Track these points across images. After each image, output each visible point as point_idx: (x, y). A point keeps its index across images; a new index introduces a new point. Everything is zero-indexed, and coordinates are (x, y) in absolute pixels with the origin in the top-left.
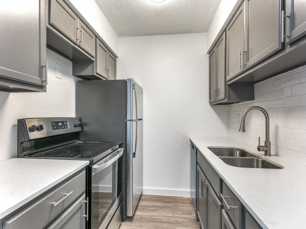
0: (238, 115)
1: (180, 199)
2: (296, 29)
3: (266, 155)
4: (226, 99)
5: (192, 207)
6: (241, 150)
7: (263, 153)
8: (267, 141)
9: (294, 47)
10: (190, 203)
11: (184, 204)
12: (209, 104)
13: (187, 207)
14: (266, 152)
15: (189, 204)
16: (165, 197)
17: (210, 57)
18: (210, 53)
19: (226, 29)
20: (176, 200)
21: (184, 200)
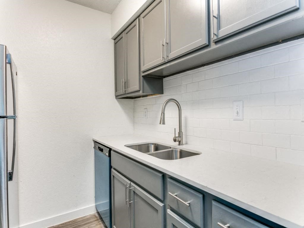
0: (146, 109)
1: (82, 221)
2: (222, 29)
3: (179, 144)
4: (141, 91)
5: (100, 224)
6: (155, 144)
7: (177, 143)
8: (180, 132)
9: (219, 45)
10: (96, 220)
11: (88, 225)
12: (115, 97)
13: (94, 226)
14: (180, 142)
15: (96, 222)
16: (60, 226)
17: (115, 44)
18: (115, 40)
19: (139, 16)
20: (76, 223)
21: (88, 219)
